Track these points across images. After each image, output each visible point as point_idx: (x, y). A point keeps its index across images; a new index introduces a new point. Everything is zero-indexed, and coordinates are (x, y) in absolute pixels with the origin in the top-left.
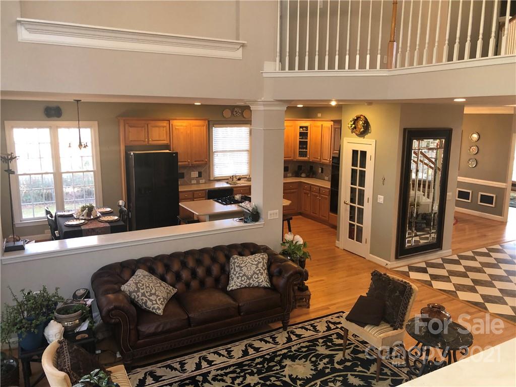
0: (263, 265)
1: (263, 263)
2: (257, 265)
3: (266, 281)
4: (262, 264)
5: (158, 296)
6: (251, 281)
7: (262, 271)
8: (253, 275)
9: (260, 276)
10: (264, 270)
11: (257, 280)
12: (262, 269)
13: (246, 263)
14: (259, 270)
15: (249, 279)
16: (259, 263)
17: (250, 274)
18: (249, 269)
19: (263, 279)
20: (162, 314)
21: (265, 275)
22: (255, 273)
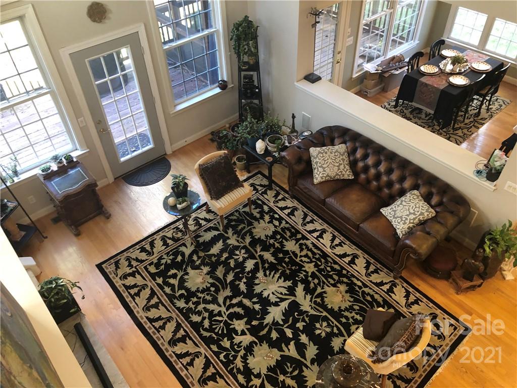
0: (414, 219)
1: (417, 217)
2: (410, 213)
3: (402, 232)
4: (414, 217)
5: (324, 171)
6: (393, 221)
7: (408, 222)
8: (399, 217)
9: (401, 223)
10: (410, 223)
11: (397, 223)
12: (409, 220)
13: (408, 205)
14: (407, 219)
15: (394, 217)
16: (414, 214)
17: (398, 214)
18: (402, 211)
19: (401, 228)
20: (315, 183)
21: (406, 226)
22: (401, 217)
